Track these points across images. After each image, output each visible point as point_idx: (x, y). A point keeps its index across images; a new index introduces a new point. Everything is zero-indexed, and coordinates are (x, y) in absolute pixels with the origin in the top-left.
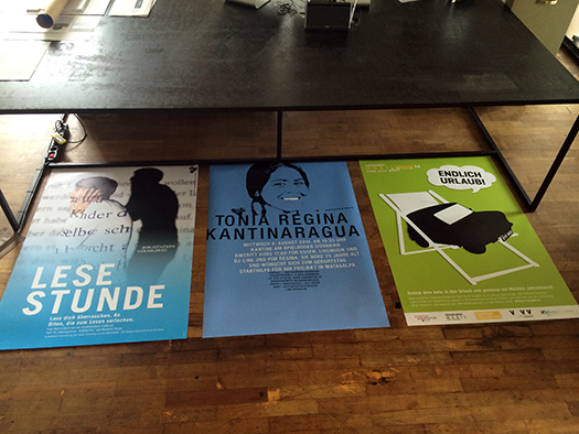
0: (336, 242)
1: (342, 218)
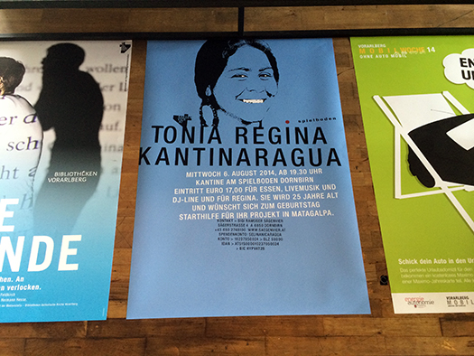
0: (308, 175)
1: (320, 135)
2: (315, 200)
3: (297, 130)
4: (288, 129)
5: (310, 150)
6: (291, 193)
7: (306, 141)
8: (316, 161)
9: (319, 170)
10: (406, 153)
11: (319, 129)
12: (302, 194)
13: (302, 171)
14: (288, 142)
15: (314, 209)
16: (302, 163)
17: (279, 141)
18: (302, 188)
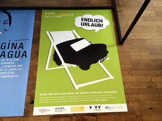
0: (13, 61)
1: (22, 46)
2: (13, 71)
3: (13, 44)
4: (9, 43)
5: (16, 52)
6: (4, 68)
7: (15, 48)
8: (17, 56)
9: (18, 59)
10: (53, 52)
11: (22, 43)
12: (8, 68)
13: (11, 59)
14: (8, 49)
15: (11, 75)
16: (12, 57)
17: (5, 48)
18: (9, 66)
